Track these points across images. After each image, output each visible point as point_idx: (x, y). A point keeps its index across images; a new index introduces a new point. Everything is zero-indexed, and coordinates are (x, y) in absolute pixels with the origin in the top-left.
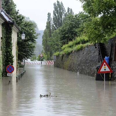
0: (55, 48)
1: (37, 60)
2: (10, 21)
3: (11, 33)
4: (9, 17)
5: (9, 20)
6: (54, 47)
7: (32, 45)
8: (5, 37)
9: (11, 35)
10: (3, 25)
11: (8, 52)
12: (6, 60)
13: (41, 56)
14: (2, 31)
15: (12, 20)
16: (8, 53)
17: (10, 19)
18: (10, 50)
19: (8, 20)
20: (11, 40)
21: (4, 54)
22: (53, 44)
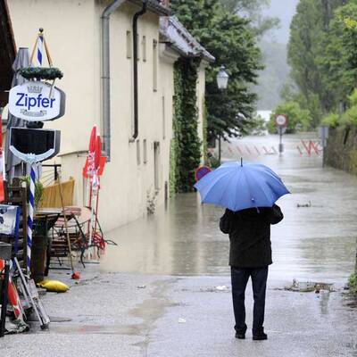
0: (342, 80)
1: (266, 132)
2: (192, 54)
3: (193, 82)
4: (188, 41)
5: (191, 51)
6: (337, 79)
7: (245, 90)
8: (180, 94)
9: (195, 87)
10: (176, 65)
11: (189, 130)
12: (182, 152)
13: (281, 123)
14: (176, 80)
15: (197, 49)
16: (189, 134)
17: (192, 45)
18: (193, 126)
19: (186, 49)
20: (195, 101)
21: (179, 137)
22: (335, 63)
